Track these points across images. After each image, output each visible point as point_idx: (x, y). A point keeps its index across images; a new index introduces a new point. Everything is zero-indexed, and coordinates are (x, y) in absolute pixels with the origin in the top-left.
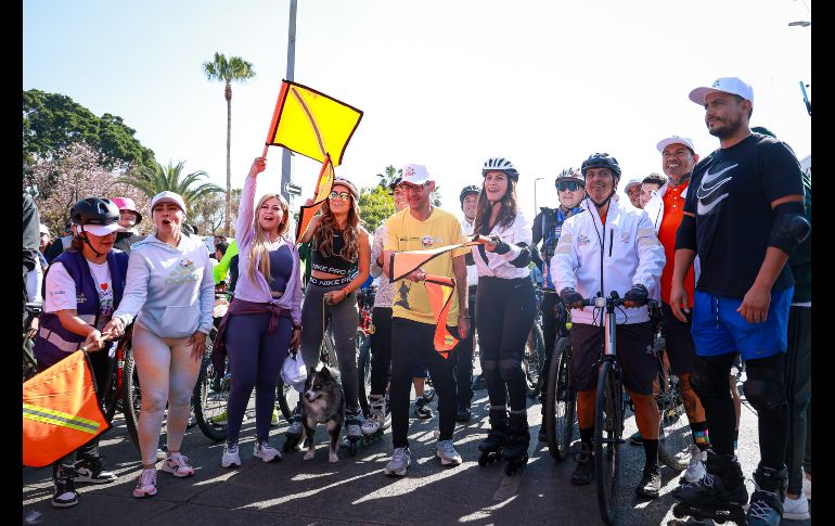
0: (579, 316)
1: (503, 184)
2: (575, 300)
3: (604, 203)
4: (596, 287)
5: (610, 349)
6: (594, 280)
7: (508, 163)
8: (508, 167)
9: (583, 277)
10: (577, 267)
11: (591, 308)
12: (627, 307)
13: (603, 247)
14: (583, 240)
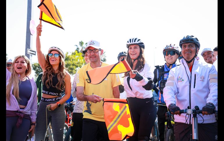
0: (178, 119)
1: (138, 50)
2: (176, 110)
3: (191, 61)
4: (187, 104)
5: (195, 136)
6: (185, 100)
7: (139, 40)
8: (139, 42)
9: (180, 98)
10: (177, 93)
11: (184, 114)
12: (204, 114)
13: (190, 83)
14: (180, 80)
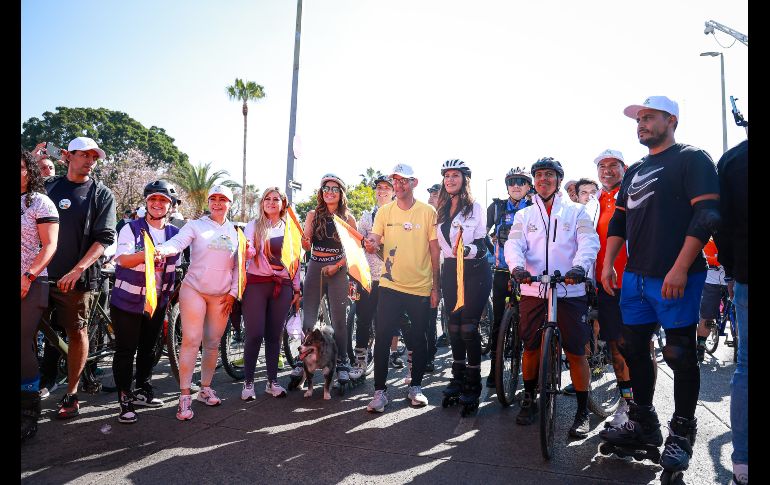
0: (527, 290)
1: (459, 179)
2: (525, 277)
3: (549, 198)
4: (542, 266)
5: (552, 317)
6: (540, 261)
7: (462, 163)
8: (462, 166)
9: (531, 258)
10: (526, 250)
11: (538, 284)
12: (567, 283)
13: (548, 234)
14: (532, 228)
